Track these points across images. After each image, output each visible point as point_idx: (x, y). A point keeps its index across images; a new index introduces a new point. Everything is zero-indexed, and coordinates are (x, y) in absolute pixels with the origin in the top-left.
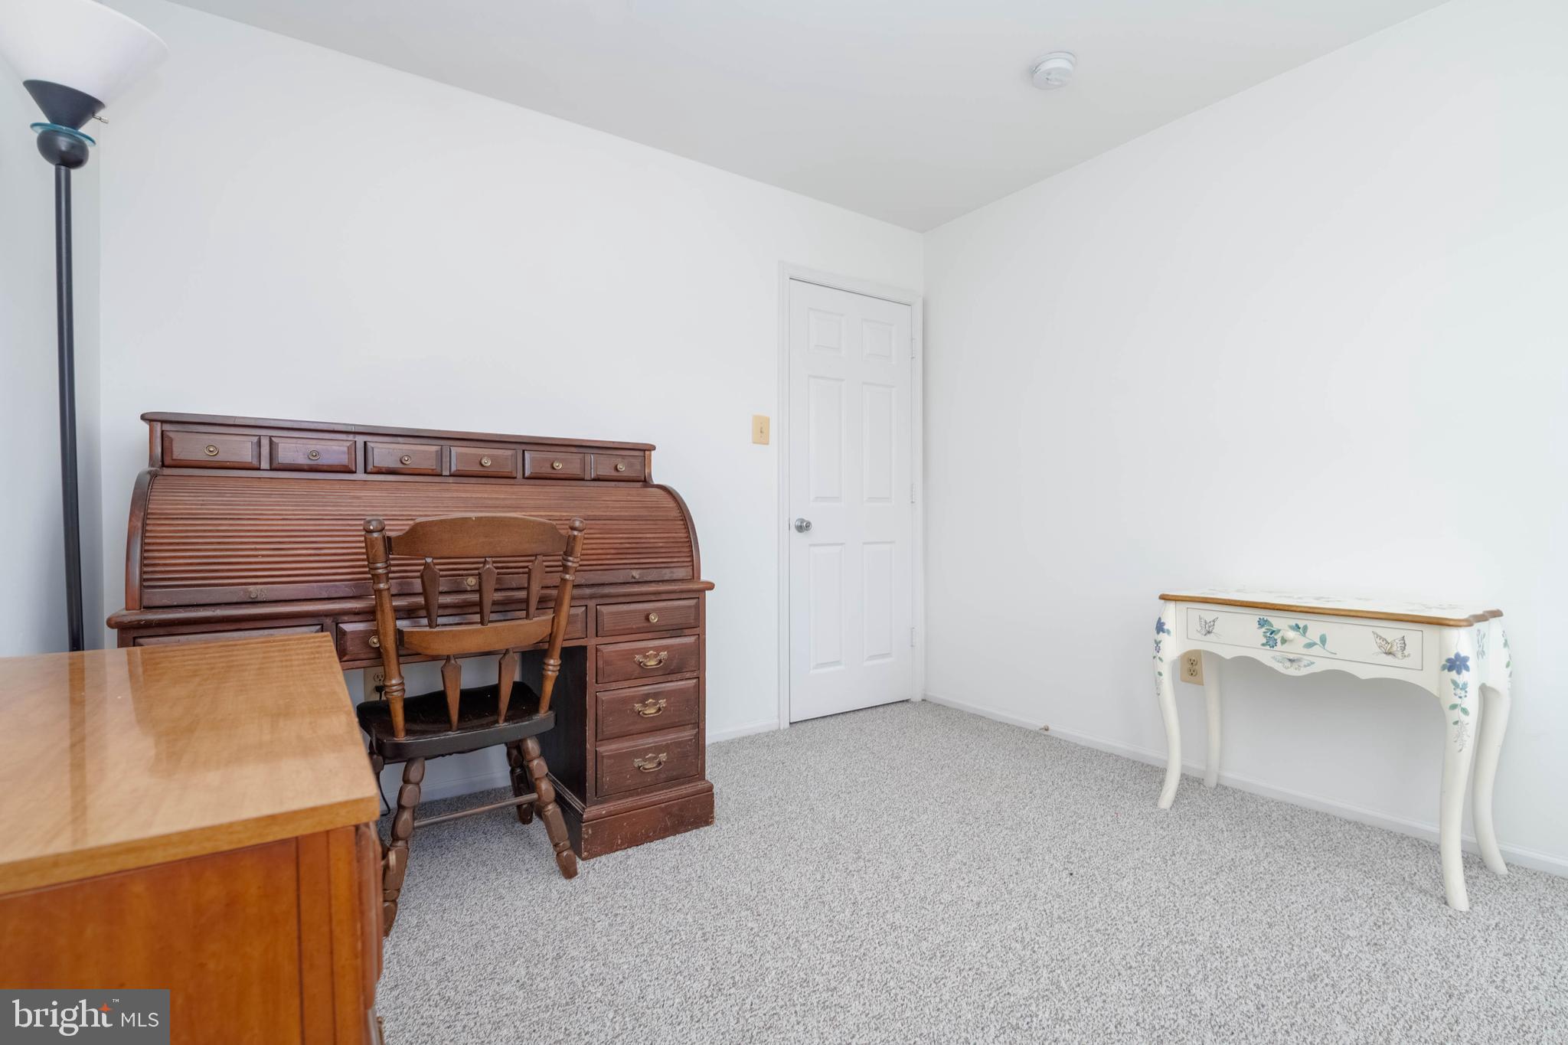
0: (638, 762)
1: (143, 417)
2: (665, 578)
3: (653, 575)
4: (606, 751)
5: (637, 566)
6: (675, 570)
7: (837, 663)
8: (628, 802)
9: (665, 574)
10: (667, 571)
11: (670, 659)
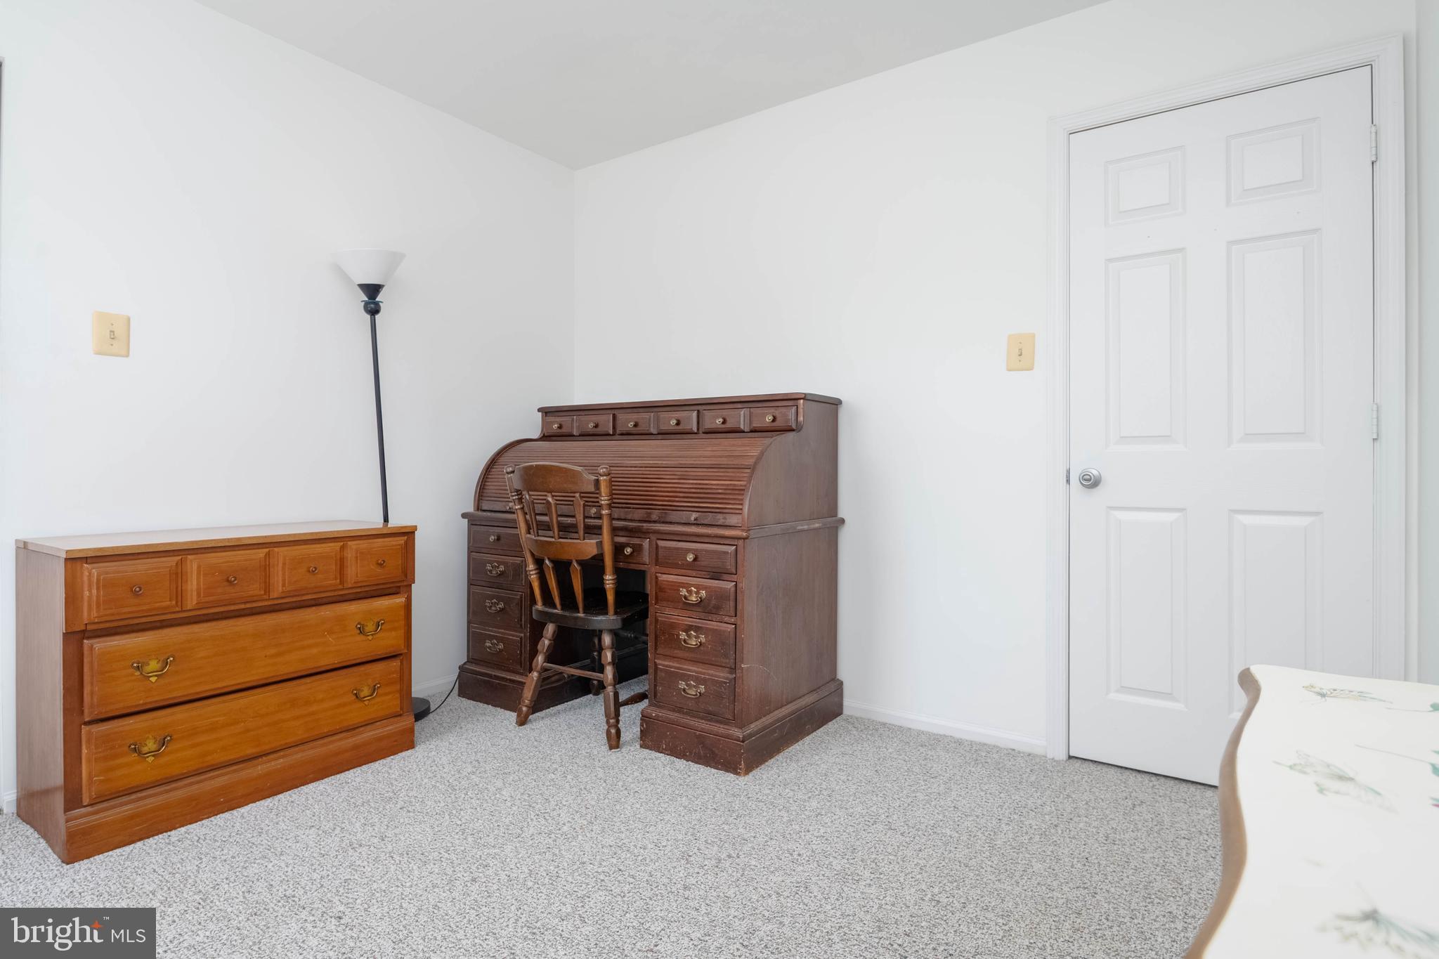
0: (682, 685)
1: (539, 410)
2: (719, 523)
3: (709, 518)
4: (663, 665)
5: (696, 509)
6: (727, 516)
7: (1168, 696)
8: (673, 716)
9: (719, 519)
10: (720, 516)
11: (709, 598)
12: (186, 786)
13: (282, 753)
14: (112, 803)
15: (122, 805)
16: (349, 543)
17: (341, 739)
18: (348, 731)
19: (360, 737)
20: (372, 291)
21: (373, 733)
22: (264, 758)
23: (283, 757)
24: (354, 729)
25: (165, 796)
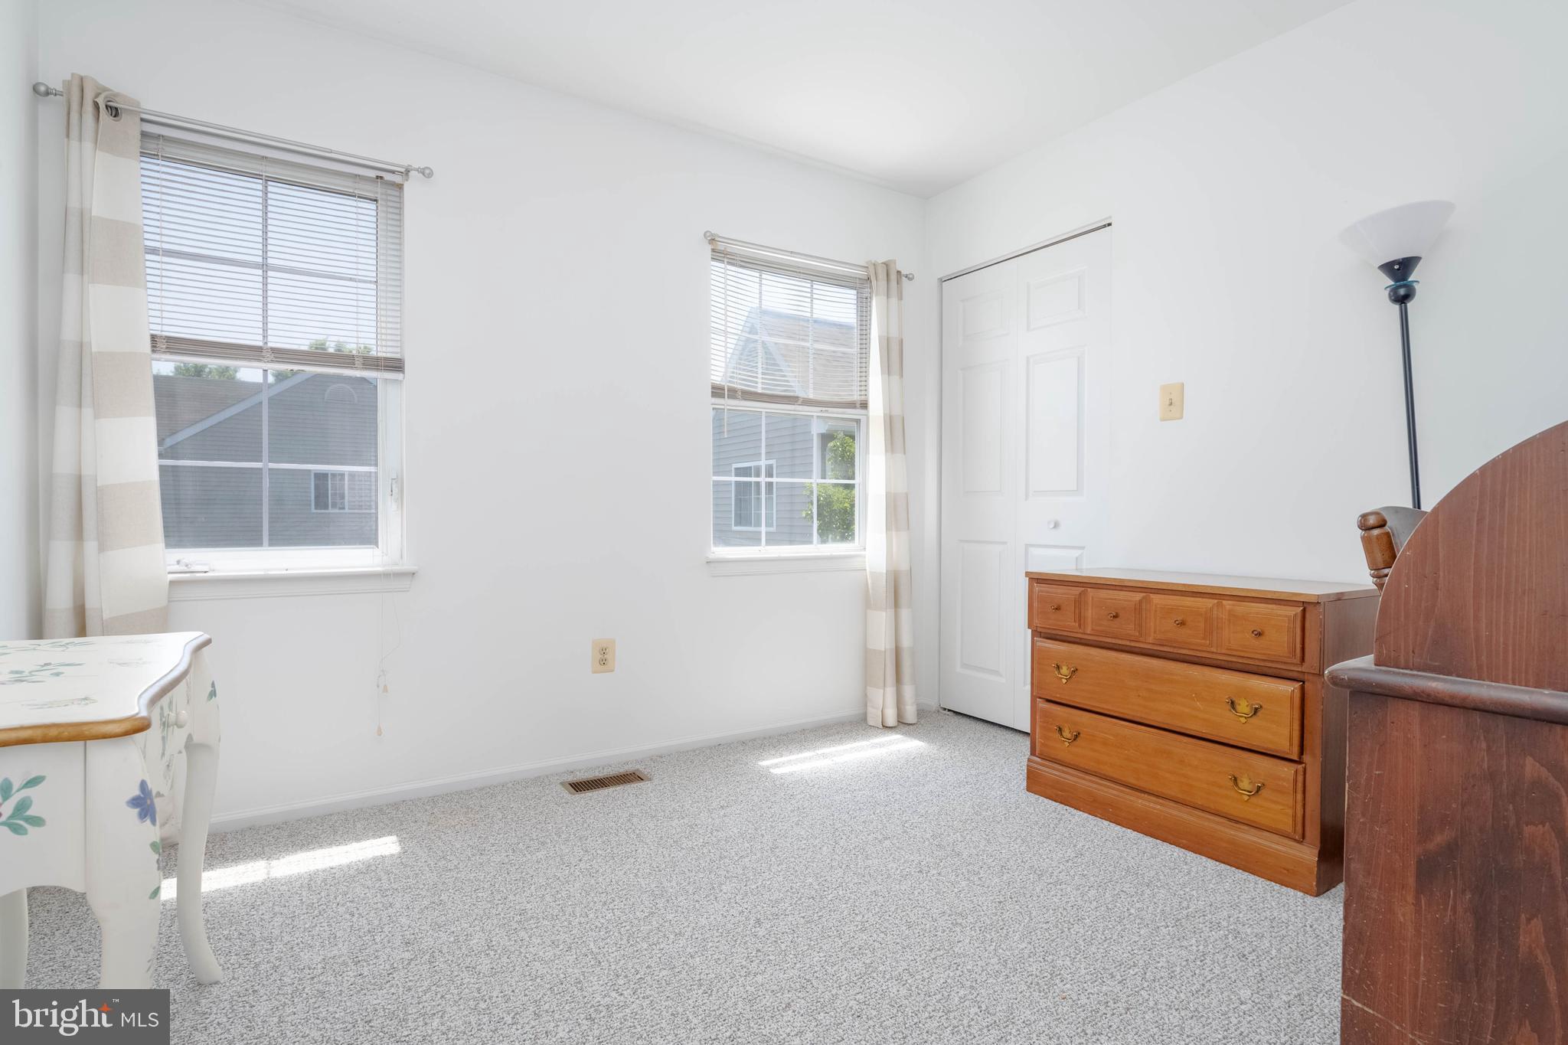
12: (1091, 781)
13: (1161, 801)
14: (1050, 764)
15: (1054, 769)
16: (1224, 602)
17: (1218, 823)
18: (1230, 820)
19: (1241, 835)
20: (1400, 270)
21: (1255, 839)
22: (1146, 796)
23: (1161, 804)
24: (1237, 822)
25: (1075, 779)
